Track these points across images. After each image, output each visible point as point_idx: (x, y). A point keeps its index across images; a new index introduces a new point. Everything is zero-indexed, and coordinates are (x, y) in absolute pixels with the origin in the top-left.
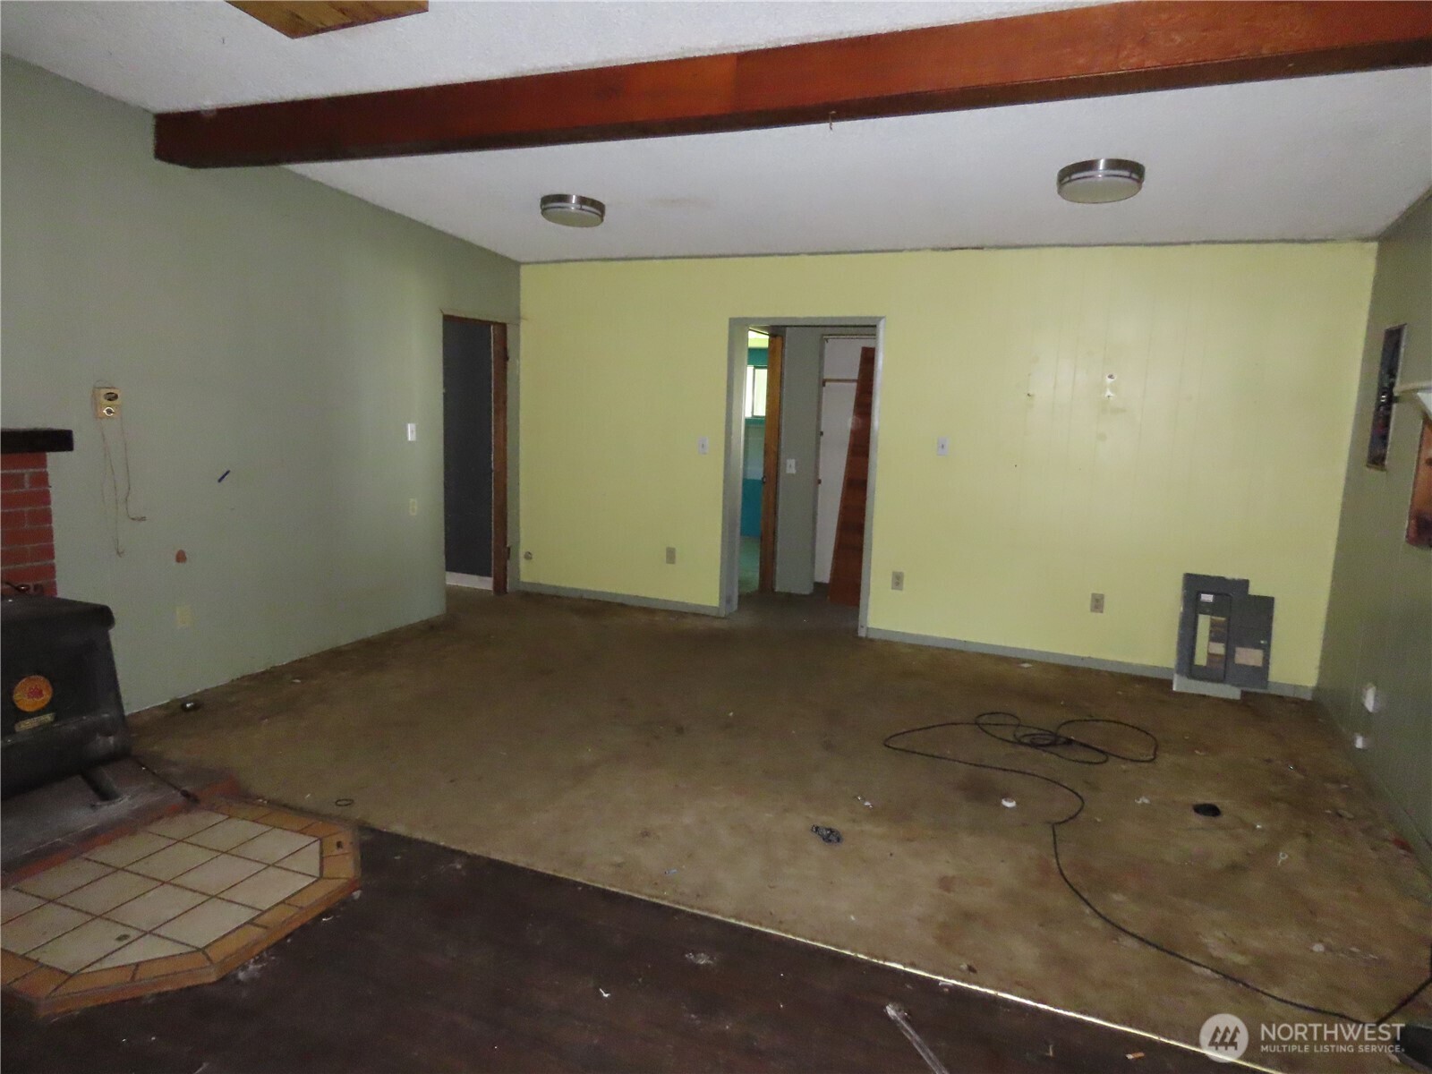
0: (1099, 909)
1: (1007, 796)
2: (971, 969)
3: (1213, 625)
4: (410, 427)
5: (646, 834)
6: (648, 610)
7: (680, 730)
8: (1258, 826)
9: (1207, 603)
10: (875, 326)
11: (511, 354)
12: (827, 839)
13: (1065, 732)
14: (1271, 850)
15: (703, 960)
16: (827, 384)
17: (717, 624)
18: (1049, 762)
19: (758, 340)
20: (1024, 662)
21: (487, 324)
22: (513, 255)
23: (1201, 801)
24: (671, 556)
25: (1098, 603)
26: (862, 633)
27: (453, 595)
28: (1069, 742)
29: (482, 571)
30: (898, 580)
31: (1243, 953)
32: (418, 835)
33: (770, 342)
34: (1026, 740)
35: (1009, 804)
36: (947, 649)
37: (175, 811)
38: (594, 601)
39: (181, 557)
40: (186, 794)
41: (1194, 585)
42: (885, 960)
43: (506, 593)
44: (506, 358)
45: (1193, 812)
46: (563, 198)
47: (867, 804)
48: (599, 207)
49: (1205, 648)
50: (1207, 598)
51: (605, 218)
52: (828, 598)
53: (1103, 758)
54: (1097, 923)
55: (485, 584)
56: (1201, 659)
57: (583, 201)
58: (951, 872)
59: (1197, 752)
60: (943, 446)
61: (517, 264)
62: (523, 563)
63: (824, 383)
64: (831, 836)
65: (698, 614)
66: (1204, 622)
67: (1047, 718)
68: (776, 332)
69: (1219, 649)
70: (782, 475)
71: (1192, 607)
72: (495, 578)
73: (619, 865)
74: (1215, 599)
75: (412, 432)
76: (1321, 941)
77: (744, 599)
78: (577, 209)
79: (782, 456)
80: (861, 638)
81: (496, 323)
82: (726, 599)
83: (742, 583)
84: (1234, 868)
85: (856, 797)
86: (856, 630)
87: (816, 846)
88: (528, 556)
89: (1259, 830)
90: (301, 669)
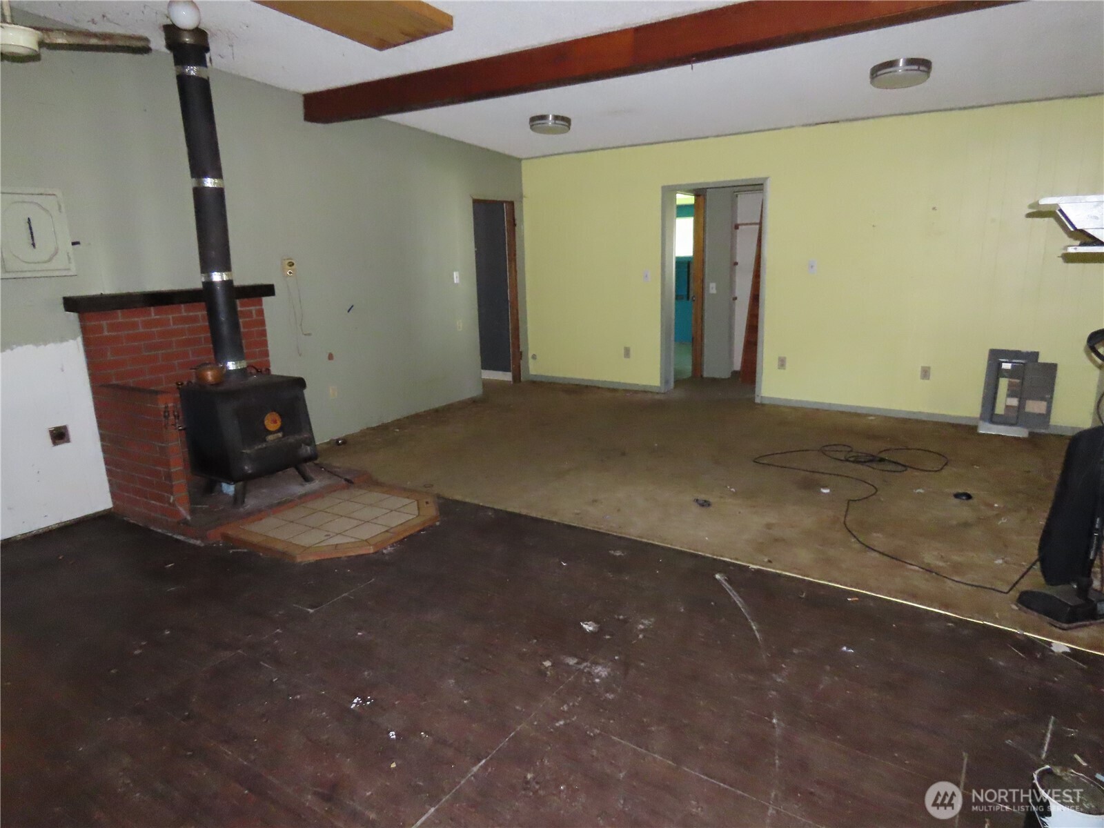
0: (861, 540)
1: (825, 487)
2: (770, 561)
3: (1010, 385)
4: (456, 274)
5: (595, 501)
6: (613, 390)
7: (623, 454)
8: (996, 505)
9: (1006, 370)
10: (762, 184)
11: (517, 222)
12: (702, 505)
13: (883, 455)
14: (998, 516)
15: (618, 553)
16: (740, 227)
17: (657, 397)
18: (864, 470)
19: (686, 199)
20: (871, 416)
21: (502, 203)
22: (515, 154)
23: (961, 491)
24: (627, 352)
25: (926, 373)
26: (758, 400)
27: (487, 385)
28: (882, 460)
29: (505, 369)
30: (782, 363)
31: (946, 562)
32: (467, 500)
33: (696, 200)
34: (852, 459)
35: (826, 491)
36: (818, 410)
37: (343, 488)
38: (577, 385)
39: (331, 357)
40: (346, 480)
41: (996, 356)
42: (722, 556)
43: (520, 381)
44: (515, 225)
45: (953, 498)
46: (543, 117)
47: (732, 490)
48: (567, 121)
49: (1004, 401)
50: (1007, 366)
51: (572, 127)
52: (740, 379)
53: (903, 468)
54: (857, 546)
55: (507, 377)
56: (1000, 409)
57: (556, 118)
58: (774, 521)
59: (975, 466)
60: (812, 267)
61: (520, 160)
62: (531, 361)
63: (737, 227)
64: (705, 504)
65: (645, 391)
66: (1004, 383)
67: (872, 447)
68: (699, 193)
69: (1014, 402)
70: (706, 296)
71: (995, 372)
72: (513, 373)
73: (578, 514)
74: (1012, 366)
75: (457, 277)
76: (1003, 559)
77: (678, 382)
78: (552, 123)
79: (706, 280)
80: (758, 404)
81: (506, 202)
82: (665, 381)
83: (677, 373)
84: (966, 525)
85: (726, 487)
86: (754, 398)
87: (695, 509)
88: (534, 357)
89: (997, 508)
90: (400, 424)
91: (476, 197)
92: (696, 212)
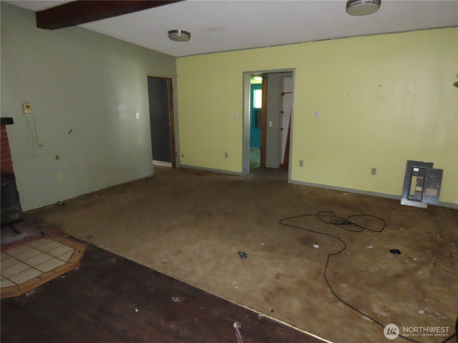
0: (334, 290)
1: (316, 243)
2: (272, 311)
3: (418, 180)
4: (137, 114)
5: (179, 252)
6: (219, 173)
7: (210, 215)
8: (415, 259)
9: (416, 172)
10: (292, 72)
11: (174, 89)
12: (241, 257)
13: (351, 220)
14: (416, 269)
15: (177, 300)
16: (285, 94)
17: (240, 178)
18: (339, 230)
20: (345, 192)
21: (166, 79)
22: (174, 54)
23: (394, 248)
24: (226, 155)
25: (374, 171)
26: (289, 182)
27: (156, 168)
28: (350, 223)
29: (168, 161)
30: (301, 163)
31: (387, 312)
32: (107, 249)
33: (263, 81)
34: (333, 222)
35: (316, 246)
36: (319, 188)
38: (203, 170)
39: (57, 157)
41: (411, 164)
42: (243, 304)
43: (176, 167)
44: (172, 90)
45: (390, 253)
46: (175, 31)
47: (263, 244)
48: (188, 34)
49: (415, 188)
50: (416, 170)
51: (191, 38)
52: (283, 169)
53: (361, 229)
54: (330, 296)
55: (169, 165)
56: (412, 192)
57: (182, 32)
58: (282, 272)
59: (401, 228)
60: (317, 115)
61: (175, 58)
62: (181, 158)
63: (283, 94)
64: (243, 256)
65: (235, 175)
66: (414, 179)
67: (344, 213)
68: (265, 76)
69: (420, 189)
70: (268, 128)
71: (410, 173)
72: (172, 163)
73: (165, 263)
74: (419, 170)
75: (138, 115)
76: (423, 309)
77: (253, 169)
78: (181, 35)
79: (268, 121)
80: (289, 184)
81: (168, 78)
82: (244, 169)
83: (251, 166)
84: (398, 276)
85: (260, 241)
86: (287, 181)
87: (237, 260)
88: (183, 156)
89: (415, 261)
90: (100, 193)
91: (149, 75)
92: (263, 86)
